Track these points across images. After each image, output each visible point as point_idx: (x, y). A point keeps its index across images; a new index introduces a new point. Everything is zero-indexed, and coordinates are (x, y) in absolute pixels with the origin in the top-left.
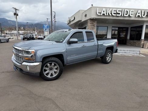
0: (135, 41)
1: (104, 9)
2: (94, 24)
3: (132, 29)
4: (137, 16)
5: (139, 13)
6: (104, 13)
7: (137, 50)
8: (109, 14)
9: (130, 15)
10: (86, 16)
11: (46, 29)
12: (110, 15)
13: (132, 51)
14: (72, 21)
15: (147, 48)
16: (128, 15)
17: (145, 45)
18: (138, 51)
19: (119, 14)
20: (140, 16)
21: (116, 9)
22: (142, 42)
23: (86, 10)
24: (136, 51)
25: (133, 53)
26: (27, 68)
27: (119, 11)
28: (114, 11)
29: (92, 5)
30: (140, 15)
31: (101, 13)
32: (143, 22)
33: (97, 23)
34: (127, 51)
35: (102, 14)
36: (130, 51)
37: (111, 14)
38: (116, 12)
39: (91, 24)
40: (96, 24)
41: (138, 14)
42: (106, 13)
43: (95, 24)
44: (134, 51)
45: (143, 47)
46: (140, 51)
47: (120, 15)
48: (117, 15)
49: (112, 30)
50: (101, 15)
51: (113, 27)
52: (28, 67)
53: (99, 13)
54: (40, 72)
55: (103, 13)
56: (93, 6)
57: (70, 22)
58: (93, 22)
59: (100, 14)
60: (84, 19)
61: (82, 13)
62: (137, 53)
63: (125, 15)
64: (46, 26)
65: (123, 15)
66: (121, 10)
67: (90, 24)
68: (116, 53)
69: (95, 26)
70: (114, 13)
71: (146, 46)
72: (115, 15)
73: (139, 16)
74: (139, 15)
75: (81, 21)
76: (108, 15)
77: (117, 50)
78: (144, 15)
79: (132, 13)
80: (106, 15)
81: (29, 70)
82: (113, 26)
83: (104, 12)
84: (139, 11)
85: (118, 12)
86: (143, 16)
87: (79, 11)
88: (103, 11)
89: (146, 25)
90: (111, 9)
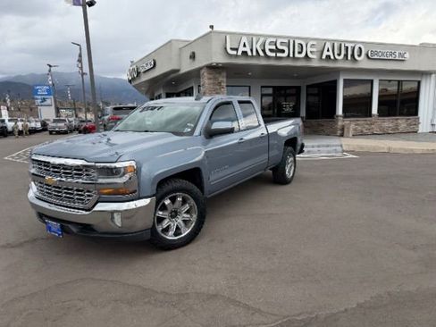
0: (321, 121)
1: (244, 40)
2: (220, 79)
3: (311, 91)
4: (324, 57)
5: (328, 50)
6: (245, 49)
7: (335, 144)
8: (257, 51)
9: (310, 55)
10: (193, 56)
11: (44, 100)
12: (261, 54)
13: (323, 146)
14: (145, 72)
15: (351, 135)
16: (303, 55)
17: (346, 130)
18: (336, 146)
19: (283, 51)
20: (332, 57)
21: (274, 40)
22: (340, 123)
23: (193, 39)
24: (333, 146)
25: (329, 152)
26: (113, 218)
27: (282, 43)
28: (271, 43)
29: (212, 27)
30: (331, 53)
31: (237, 50)
32: (338, 71)
33: (227, 77)
34: (313, 147)
35: (240, 53)
36: (319, 146)
37: (264, 51)
38: (274, 47)
39: (212, 81)
40: (225, 80)
41: (325, 53)
42: (252, 50)
43: (223, 79)
44: (328, 146)
45: (342, 135)
46: (341, 146)
47: (285, 54)
48: (279, 55)
49: (262, 95)
50: (236, 56)
51: (262, 87)
52: (115, 215)
53: (231, 49)
54: (150, 227)
55: (241, 49)
56: (215, 29)
57: (138, 73)
58: (217, 76)
59: (234, 52)
60: (186, 66)
61: (180, 49)
62: (336, 151)
63: (297, 55)
64: (42, 90)
65: (291, 55)
66: (287, 41)
67: (210, 79)
68: (301, 155)
69: (224, 84)
70: (271, 50)
71: (348, 132)
72: (273, 55)
73: (328, 57)
74: (328, 54)
75: (178, 71)
76: (254, 53)
77: (303, 146)
78: (339, 55)
79: (312, 50)
80: (250, 54)
81: (119, 225)
82: (264, 85)
83: (245, 46)
84: (328, 45)
85: (280, 47)
86: (337, 57)
87: (170, 42)
88: (242, 44)
89: (345, 80)
90: (262, 40)
